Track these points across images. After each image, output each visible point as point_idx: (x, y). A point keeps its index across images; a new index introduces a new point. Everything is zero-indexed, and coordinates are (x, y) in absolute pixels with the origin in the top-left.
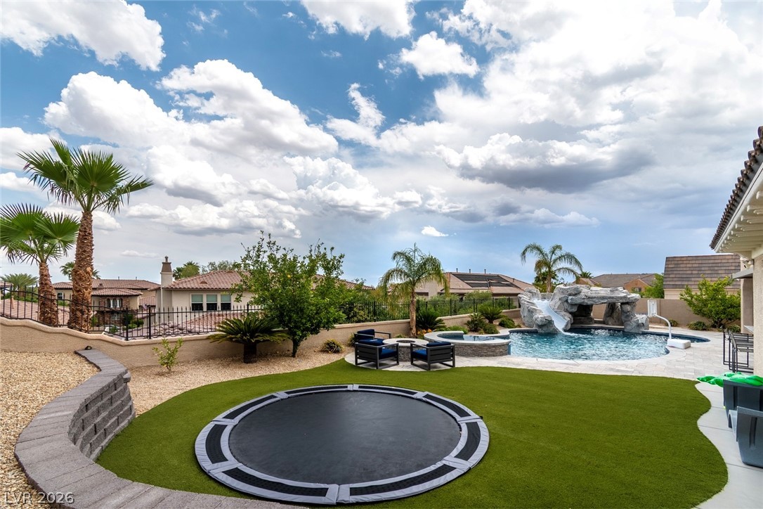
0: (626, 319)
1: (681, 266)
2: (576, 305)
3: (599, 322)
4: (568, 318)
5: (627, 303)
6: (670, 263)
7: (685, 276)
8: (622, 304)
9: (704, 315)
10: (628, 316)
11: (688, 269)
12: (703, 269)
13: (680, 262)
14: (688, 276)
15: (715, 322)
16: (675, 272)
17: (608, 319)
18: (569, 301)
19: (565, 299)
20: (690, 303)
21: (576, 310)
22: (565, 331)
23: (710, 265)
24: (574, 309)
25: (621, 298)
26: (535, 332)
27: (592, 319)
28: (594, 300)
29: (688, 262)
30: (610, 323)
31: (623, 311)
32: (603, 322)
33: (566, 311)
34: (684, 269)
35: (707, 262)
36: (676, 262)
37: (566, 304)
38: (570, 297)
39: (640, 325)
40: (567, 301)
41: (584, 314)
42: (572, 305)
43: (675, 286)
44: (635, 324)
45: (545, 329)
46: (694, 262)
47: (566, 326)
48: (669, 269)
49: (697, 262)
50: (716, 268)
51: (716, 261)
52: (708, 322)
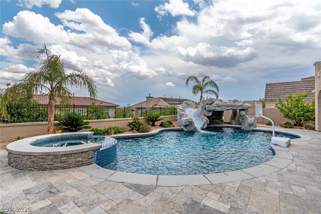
0: (242, 121)
1: (275, 88)
2: (210, 111)
3: (228, 123)
4: (205, 120)
5: (243, 110)
6: (268, 87)
7: (277, 94)
8: (240, 110)
9: (290, 118)
10: (243, 119)
11: (278, 90)
12: (287, 90)
13: (274, 86)
14: (278, 94)
15: (297, 122)
16: (271, 92)
17: (232, 121)
18: (206, 108)
19: (204, 107)
20: (282, 110)
21: (211, 115)
22: (203, 129)
23: (291, 87)
24: (210, 114)
25: (239, 106)
26: (182, 130)
27: (222, 121)
28: (222, 107)
29: (278, 86)
30: (233, 123)
31: (240, 115)
32: (230, 123)
33: (205, 115)
34: (276, 90)
35: (289, 85)
36: (272, 87)
37: (204, 110)
38: (207, 106)
39: (251, 125)
40: (205, 108)
41: (219, 118)
42: (209, 111)
43: (271, 101)
44: (247, 124)
45: (188, 128)
46: (282, 86)
47: (204, 125)
48: (268, 91)
49: (283, 86)
50: (294, 89)
51: (294, 85)
52: (293, 122)
